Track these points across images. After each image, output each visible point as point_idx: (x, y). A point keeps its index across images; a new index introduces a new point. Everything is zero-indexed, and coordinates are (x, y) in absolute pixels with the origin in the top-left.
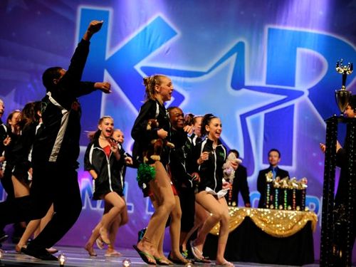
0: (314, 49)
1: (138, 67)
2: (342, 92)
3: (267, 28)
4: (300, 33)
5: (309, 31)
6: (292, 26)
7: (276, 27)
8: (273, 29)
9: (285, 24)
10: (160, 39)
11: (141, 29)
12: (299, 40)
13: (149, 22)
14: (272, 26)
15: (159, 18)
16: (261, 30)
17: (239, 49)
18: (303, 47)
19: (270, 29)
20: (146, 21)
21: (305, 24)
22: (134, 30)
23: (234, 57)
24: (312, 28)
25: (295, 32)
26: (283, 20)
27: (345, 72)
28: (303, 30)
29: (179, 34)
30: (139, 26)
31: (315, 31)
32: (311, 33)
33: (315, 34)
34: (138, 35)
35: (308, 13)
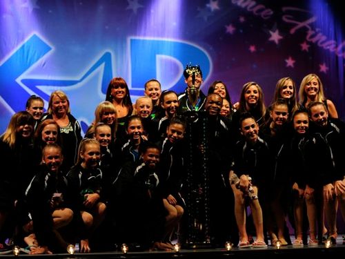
0: (170, 55)
1: (18, 80)
2: (192, 91)
3: (129, 39)
4: (158, 41)
5: (165, 39)
6: (151, 36)
7: (137, 38)
8: (135, 40)
9: (145, 35)
10: (36, 54)
11: (19, 46)
12: (157, 48)
13: (26, 40)
14: (133, 38)
15: (35, 36)
16: (124, 41)
17: (107, 59)
18: (162, 54)
19: (131, 40)
20: (23, 39)
21: (162, 34)
22: (13, 48)
23: (102, 66)
24: (168, 37)
25: (154, 41)
26: (143, 31)
27: (194, 73)
28: (160, 39)
29: (53, 49)
30: (17, 44)
31: (171, 39)
32: (168, 42)
33: (171, 42)
34: (17, 52)
35: (163, 25)
